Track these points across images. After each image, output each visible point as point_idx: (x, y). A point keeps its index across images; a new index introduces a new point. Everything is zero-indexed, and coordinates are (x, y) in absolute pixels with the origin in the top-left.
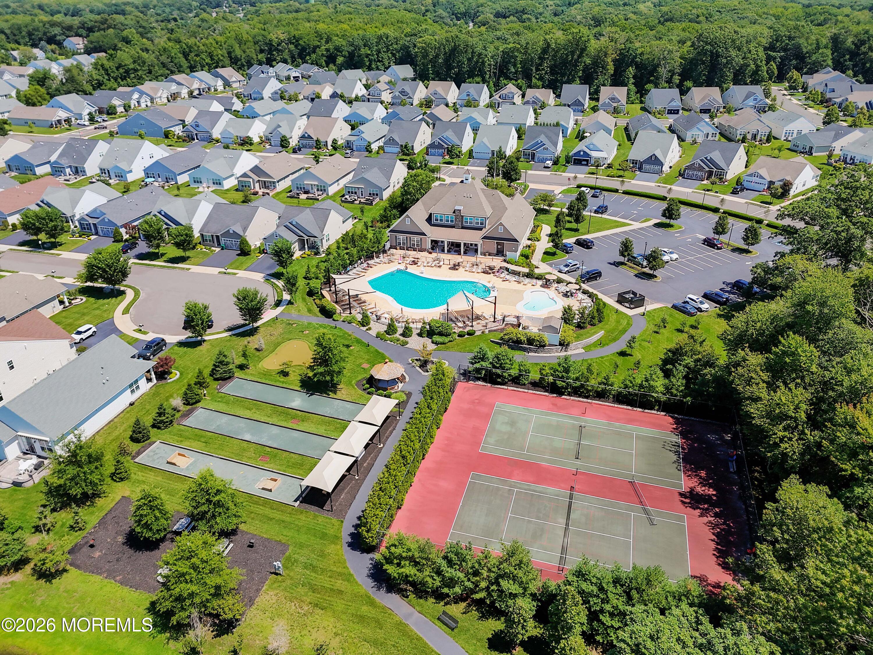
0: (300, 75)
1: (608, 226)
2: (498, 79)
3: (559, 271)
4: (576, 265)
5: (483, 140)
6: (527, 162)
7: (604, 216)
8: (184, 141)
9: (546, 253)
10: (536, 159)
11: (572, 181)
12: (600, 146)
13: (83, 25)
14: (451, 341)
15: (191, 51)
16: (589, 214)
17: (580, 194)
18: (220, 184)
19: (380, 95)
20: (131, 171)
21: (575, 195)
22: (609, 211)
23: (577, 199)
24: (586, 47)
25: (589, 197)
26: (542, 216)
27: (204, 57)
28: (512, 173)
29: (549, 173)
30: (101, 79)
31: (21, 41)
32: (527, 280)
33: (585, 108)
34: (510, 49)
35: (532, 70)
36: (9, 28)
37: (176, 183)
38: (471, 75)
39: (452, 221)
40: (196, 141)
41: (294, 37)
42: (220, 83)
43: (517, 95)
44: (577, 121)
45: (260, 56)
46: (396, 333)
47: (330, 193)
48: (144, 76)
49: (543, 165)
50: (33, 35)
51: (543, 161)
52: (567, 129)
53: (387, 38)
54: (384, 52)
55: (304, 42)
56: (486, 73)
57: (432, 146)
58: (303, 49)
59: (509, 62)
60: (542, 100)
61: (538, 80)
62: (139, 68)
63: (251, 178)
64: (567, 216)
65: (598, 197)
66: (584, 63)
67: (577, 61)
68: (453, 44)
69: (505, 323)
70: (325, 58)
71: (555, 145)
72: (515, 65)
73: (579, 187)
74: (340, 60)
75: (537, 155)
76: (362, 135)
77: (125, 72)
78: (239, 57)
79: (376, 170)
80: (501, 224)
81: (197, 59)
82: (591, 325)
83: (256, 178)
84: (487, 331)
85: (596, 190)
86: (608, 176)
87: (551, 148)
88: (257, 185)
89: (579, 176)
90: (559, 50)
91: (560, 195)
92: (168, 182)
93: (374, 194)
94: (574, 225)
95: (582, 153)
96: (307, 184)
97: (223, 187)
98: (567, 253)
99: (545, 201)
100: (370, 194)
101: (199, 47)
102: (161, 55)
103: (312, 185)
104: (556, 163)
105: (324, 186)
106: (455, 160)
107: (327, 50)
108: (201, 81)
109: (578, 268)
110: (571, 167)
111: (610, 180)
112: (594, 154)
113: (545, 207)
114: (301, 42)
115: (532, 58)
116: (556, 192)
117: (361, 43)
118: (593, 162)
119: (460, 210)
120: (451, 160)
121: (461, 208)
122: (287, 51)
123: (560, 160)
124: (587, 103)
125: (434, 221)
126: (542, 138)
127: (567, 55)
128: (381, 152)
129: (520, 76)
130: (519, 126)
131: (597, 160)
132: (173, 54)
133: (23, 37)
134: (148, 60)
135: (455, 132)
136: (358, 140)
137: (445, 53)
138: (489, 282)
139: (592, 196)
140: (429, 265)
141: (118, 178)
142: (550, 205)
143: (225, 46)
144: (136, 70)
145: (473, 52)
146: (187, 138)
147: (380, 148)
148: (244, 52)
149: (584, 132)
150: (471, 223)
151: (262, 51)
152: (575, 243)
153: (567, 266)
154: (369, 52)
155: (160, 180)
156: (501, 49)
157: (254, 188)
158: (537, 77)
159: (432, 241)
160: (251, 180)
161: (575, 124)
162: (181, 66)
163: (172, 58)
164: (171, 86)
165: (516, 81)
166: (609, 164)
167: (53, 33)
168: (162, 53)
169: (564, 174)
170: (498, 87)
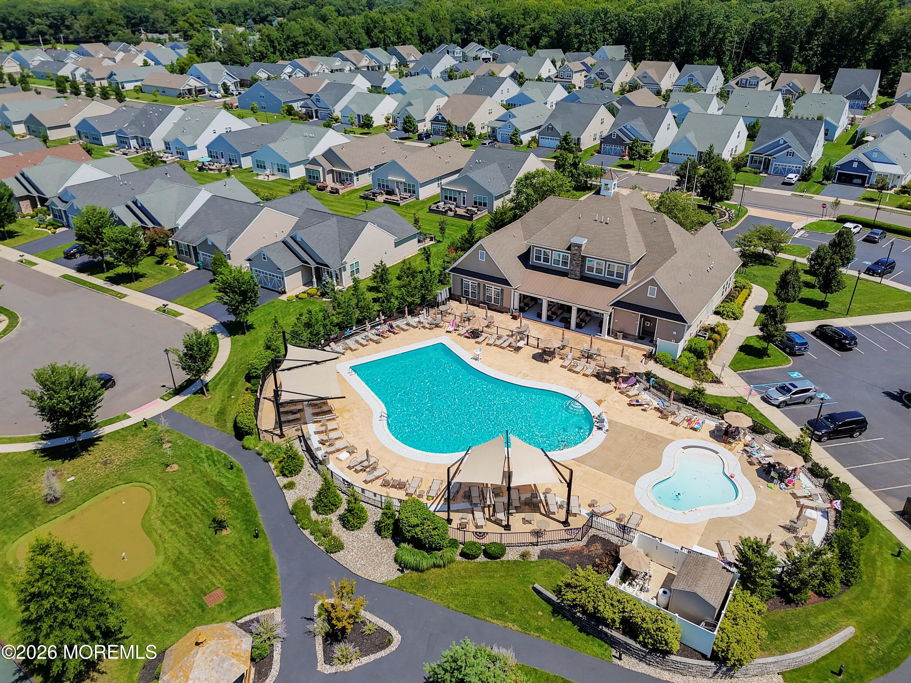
0: (491, 57)
1: (893, 304)
2: (741, 61)
3: (763, 399)
4: (809, 390)
5: (687, 136)
6: (756, 173)
7: (886, 281)
8: (301, 118)
9: (746, 349)
10: (771, 170)
11: (829, 210)
12: (892, 156)
13: (295, 5)
14: (439, 566)
15: (375, 27)
16: (856, 273)
17: (840, 235)
18: (286, 171)
19: (570, 77)
20: (195, 147)
21: (832, 235)
22: (898, 272)
23: (833, 245)
24: (886, 16)
25: (858, 240)
26: (756, 267)
27: (390, 35)
28: (717, 187)
29: (789, 193)
30: (265, 51)
31: (237, 21)
32: (685, 412)
33: (870, 103)
34: (766, 20)
35: (793, 50)
36: (228, 8)
37: (240, 167)
38: (703, 56)
39: (565, 263)
40: (315, 119)
41: (498, 15)
42: (394, 61)
43: (765, 81)
44: (853, 119)
45: (455, 36)
46: (332, 511)
47: (421, 198)
48: (314, 52)
49: (781, 179)
50: (248, 14)
51: (784, 172)
52: (836, 128)
53: (606, 14)
54: (599, 31)
55: (507, 20)
56: (724, 53)
57: (606, 140)
58: (506, 28)
59: (761, 38)
60: (802, 88)
61: (801, 63)
62: (310, 42)
63: (321, 166)
64: (806, 272)
65: (875, 242)
66: (880, 40)
67: (867, 36)
68: (682, 13)
69: (592, 532)
70: (527, 39)
71: (810, 149)
72: (769, 44)
73: (842, 220)
74: (545, 40)
75: (774, 164)
76: (512, 120)
77: (292, 46)
78: (431, 36)
79: (495, 166)
80: (653, 282)
81: (381, 36)
82: (819, 594)
83: (328, 167)
84: (535, 552)
85: (876, 230)
86: (900, 207)
87: (801, 154)
88: (329, 177)
89: (843, 201)
90: (840, 20)
91: (802, 232)
92: (231, 164)
93: (480, 204)
94: (817, 294)
95: (855, 165)
96: (391, 181)
97: (289, 176)
98: (792, 354)
99: (766, 241)
100: (475, 203)
101: (385, 22)
102: (340, 29)
103: (397, 182)
104: (805, 177)
105: (414, 186)
106: (636, 163)
107: (532, 30)
108: (372, 57)
109: (811, 398)
110: (831, 186)
111: (903, 213)
112: (878, 168)
113: (766, 251)
114: (504, 21)
115: (796, 32)
116: (795, 226)
117: (572, 20)
118: (873, 180)
119: (580, 246)
120: (631, 163)
121: (584, 242)
122: (486, 30)
123: (814, 174)
124: (874, 97)
125: (533, 260)
126: (788, 137)
127: (852, 30)
128: (534, 145)
129: (775, 58)
130: (754, 120)
131: (883, 177)
132: (352, 29)
133: (239, 17)
134: (322, 34)
135: (646, 122)
136: (504, 127)
137: (670, 27)
138: (599, 403)
139: (865, 240)
140: (498, 342)
141: (179, 156)
142: (776, 249)
143: (417, 23)
144: (306, 44)
145: (710, 25)
146: (305, 116)
147: (534, 139)
148: (438, 31)
149: (863, 135)
150: (599, 271)
151: (458, 31)
152: (814, 333)
153: (783, 390)
154: (580, 31)
155: (223, 161)
156: (751, 21)
157: (325, 180)
158: (801, 60)
159: (523, 298)
160: (321, 169)
161: (851, 124)
162: (360, 43)
163: (351, 33)
164: (334, 62)
165: (767, 64)
166: (904, 187)
167: (266, 13)
168: (342, 27)
169: (816, 197)
170: (738, 71)
